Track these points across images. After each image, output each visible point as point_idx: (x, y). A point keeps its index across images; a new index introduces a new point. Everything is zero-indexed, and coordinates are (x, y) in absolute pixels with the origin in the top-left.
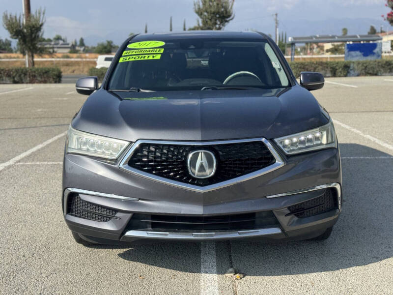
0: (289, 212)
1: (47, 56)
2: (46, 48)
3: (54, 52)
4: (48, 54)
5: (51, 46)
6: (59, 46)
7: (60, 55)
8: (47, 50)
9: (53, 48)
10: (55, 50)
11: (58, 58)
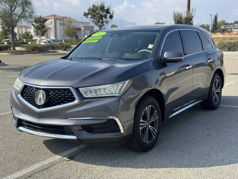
0: (82, 128)
1: (227, 34)
2: (227, 29)
3: (231, 31)
4: (227, 32)
5: (230, 28)
6: (235, 27)
7: (235, 33)
8: (228, 30)
9: (232, 28)
10: (233, 30)
11: (234, 35)
